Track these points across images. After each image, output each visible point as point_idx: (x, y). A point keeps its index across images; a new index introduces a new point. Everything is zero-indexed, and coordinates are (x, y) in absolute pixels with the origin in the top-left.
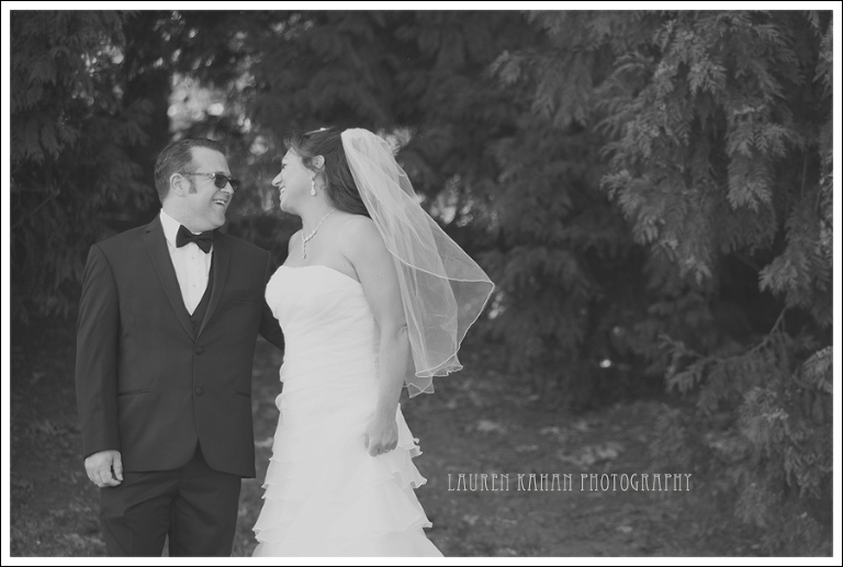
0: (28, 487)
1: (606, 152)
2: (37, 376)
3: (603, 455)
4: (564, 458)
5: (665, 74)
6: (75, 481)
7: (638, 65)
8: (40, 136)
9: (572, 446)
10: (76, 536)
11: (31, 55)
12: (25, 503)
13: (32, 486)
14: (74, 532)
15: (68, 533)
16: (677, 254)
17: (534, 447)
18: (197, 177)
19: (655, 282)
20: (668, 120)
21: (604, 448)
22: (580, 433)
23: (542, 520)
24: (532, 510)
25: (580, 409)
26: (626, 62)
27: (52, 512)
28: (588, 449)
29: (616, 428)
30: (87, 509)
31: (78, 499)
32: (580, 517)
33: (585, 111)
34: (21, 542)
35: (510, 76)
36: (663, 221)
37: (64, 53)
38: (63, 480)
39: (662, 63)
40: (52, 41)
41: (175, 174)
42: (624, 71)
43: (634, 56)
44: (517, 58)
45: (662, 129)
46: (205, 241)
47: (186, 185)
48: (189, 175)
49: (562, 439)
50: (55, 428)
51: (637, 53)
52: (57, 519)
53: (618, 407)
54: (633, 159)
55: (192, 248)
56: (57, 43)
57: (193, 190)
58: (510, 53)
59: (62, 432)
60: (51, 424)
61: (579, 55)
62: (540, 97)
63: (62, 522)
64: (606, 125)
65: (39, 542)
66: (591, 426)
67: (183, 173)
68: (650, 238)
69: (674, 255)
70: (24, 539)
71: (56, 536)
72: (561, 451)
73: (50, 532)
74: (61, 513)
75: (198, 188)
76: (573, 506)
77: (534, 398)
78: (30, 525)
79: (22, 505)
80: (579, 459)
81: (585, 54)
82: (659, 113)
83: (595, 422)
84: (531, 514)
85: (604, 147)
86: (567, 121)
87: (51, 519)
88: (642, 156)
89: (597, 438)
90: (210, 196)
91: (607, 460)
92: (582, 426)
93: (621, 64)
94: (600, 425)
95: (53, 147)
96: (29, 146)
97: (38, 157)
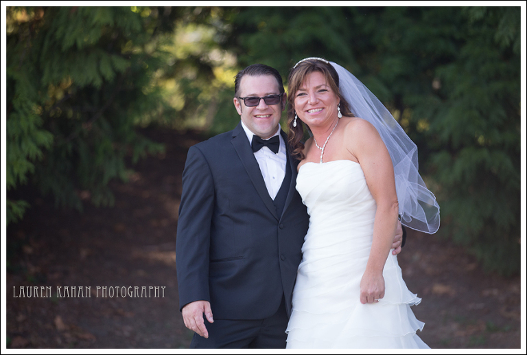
2: (84, 253)
8: (99, 67)
95: (109, 74)
96: (91, 73)
97: (98, 83)
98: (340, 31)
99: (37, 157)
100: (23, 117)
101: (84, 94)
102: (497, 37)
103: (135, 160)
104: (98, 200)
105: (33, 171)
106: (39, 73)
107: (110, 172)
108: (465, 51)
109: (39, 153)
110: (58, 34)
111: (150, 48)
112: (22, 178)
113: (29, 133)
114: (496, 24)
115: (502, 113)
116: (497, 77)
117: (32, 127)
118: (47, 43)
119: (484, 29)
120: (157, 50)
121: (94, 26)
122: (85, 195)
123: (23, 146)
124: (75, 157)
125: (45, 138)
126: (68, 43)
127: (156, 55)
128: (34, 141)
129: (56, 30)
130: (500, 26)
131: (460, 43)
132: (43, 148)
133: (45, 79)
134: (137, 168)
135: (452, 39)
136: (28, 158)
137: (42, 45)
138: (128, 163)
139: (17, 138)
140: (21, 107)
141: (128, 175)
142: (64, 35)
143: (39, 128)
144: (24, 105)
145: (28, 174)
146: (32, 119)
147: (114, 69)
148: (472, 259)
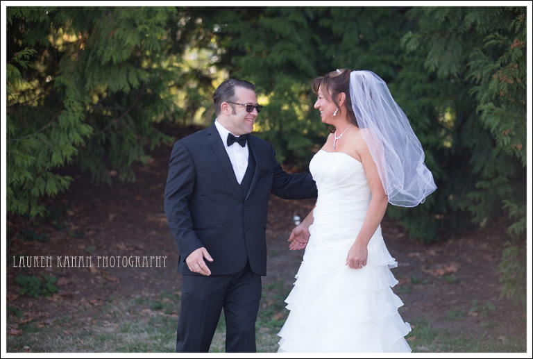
0: (116, 281)
1: (473, 92)
2: (112, 216)
3: (449, 269)
4: (427, 271)
5: (518, 46)
6: (143, 278)
7: (499, 41)
8: (128, 77)
9: (428, 264)
10: (149, 310)
11: (125, 30)
12: (115, 290)
13: (118, 280)
14: (147, 308)
15: (144, 308)
16: (521, 153)
17: (407, 264)
18: (237, 106)
19: (476, 169)
20: (519, 74)
21: (449, 266)
22: (432, 256)
23: (422, 308)
24: (415, 301)
25: (430, 243)
26: (491, 39)
27: (132, 296)
28: (439, 266)
29: (452, 254)
30: (153, 295)
31: (146, 289)
32: (444, 306)
33: (457, 68)
34: (118, 313)
35: (412, 47)
36: (514, 133)
37: (146, 29)
38: (136, 277)
39: (516, 40)
40: (137, 22)
41: (224, 103)
42: (491, 44)
43: (496, 36)
44: (417, 36)
45: (515, 79)
46: (243, 140)
47: (230, 109)
48: (233, 103)
49: (422, 259)
50: (127, 247)
51: (497, 34)
52: (136, 300)
53: (450, 241)
54: (494, 97)
55: (236, 145)
56: (141, 23)
57: (234, 113)
58: (413, 33)
59: (132, 249)
60: (125, 244)
61: (454, 35)
62: (430, 59)
63: (140, 302)
64: (472, 76)
65: (128, 314)
66: (437, 252)
67: (228, 102)
68: (506, 143)
69: (519, 154)
70: (120, 311)
71: (138, 310)
72: (423, 268)
73: (133, 308)
74: (138, 297)
75: (237, 112)
76: (439, 300)
77: (401, 235)
78: (121, 303)
79: (114, 292)
80: (435, 272)
81: (458, 35)
82: (513, 69)
83: (439, 250)
84: (415, 304)
85: (471, 89)
86: (446, 73)
87: (133, 300)
88: (499, 95)
89: (443, 259)
90: (243, 117)
91: (451, 273)
92: (432, 252)
93: (488, 41)
94: (442, 252)
95: (136, 83)
96: (122, 83)
97: (127, 89)
98: (308, 56)
99: (80, 143)
100: (71, 113)
101: (116, 97)
102: (426, 65)
103: (152, 148)
104: (123, 177)
105: (76, 154)
106: (83, 80)
107: (134, 157)
108: (401, 74)
109: (82, 141)
110: (99, 52)
111: (165, 65)
112: (69, 159)
113: (75, 125)
114: (426, 55)
115: (428, 121)
116: (425, 94)
117: (77, 121)
118: (90, 59)
119: (416, 58)
120: (171, 66)
121: (125, 48)
122: (113, 173)
123: (70, 135)
124: (107, 144)
125: (87, 130)
126: (106, 59)
127: (170, 69)
128: (79, 132)
129: (97, 49)
130: (428, 57)
131: (398, 68)
132: (85, 137)
133: (87, 86)
134: (153, 154)
135: (391, 64)
136: (74, 145)
137: (87, 60)
138: (147, 151)
139: (66, 129)
140: (70, 106)
141: (146, 159)
142: (103, 53)
143: (82, 122)
144: (72, 104)
145: (73, 157)
146: (77, 115)
147: (139, 80)
148: (401, 229)
